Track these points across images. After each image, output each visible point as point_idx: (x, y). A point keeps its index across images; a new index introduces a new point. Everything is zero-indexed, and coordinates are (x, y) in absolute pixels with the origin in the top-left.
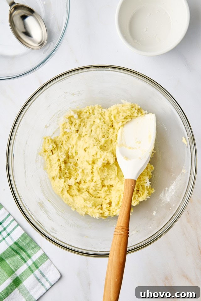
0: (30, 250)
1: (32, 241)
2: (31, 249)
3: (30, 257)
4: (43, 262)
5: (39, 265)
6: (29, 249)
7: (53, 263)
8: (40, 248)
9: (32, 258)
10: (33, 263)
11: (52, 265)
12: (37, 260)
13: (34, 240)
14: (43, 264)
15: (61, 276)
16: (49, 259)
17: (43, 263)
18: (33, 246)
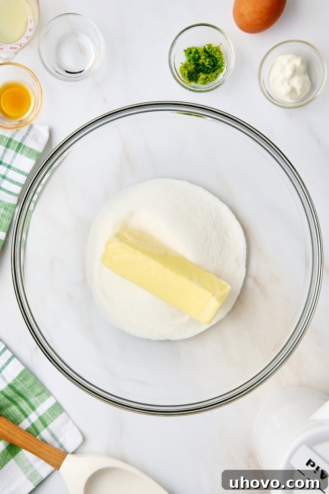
0: (34, 397)
1: (37, 381)
2: (36, 396)
3: (33, 408)
4: (55, 416)
5: (49, 421)
6: (32, 396)
7: (71, 419)
8: (50, 394)
9: (38, 409)
10: (39, 418)
11: (70, 422)
12: (45, 413)
13: (40, 382)
14: (55, 421)
15: (84, 439)
16: (64, 412)
17: (55, 418)
18: (39, 390)
